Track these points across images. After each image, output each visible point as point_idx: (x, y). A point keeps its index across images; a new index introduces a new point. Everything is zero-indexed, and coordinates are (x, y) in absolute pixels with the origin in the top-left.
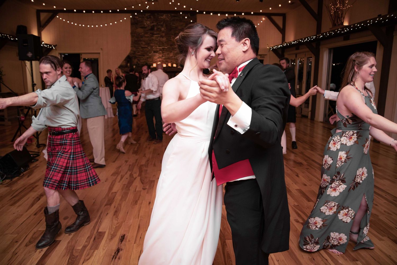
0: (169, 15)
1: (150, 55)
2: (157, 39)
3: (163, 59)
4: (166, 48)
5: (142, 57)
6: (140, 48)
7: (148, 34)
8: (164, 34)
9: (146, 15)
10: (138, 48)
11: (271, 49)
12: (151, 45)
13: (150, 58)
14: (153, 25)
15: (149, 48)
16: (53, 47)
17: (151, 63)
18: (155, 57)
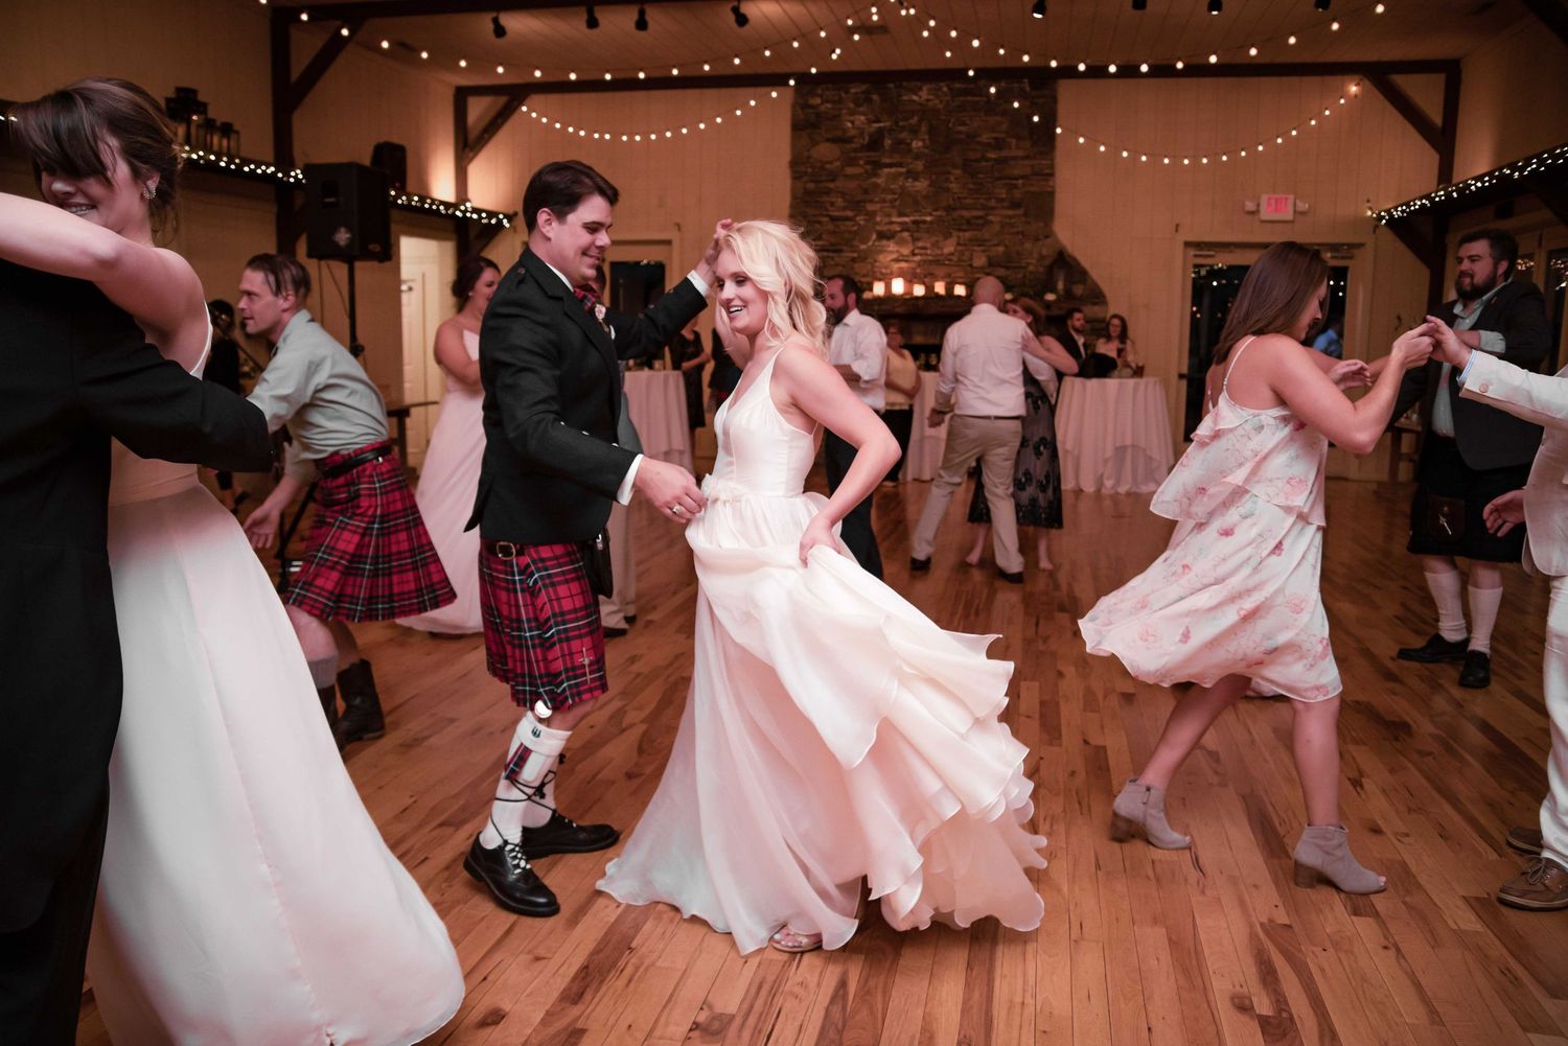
0: (945, 89)
1: (863, 247)
2: (892, 187)
3: (913, 265)
4: (929, 219)
5: (833, 258)
6: (825, 219)
7: (860, 166)
8: (919, 165)
9: (853, 91)
10: (819, 222)
11: (1383, 217)
12: (870, 207)
13: (863, 258)
14: (880, 131)
15: (861, 220)
16: (505, 221)
17: (864, 280)
18: (881, 258)
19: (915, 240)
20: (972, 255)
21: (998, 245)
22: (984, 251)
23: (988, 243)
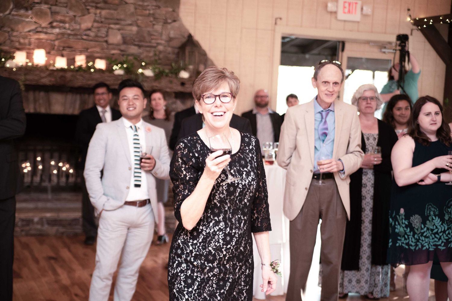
18: (20, 26)
19: (54, 13)
20: (107, 32)
21: (131, 25)
22: (119, 30)
23: (123, 22)
